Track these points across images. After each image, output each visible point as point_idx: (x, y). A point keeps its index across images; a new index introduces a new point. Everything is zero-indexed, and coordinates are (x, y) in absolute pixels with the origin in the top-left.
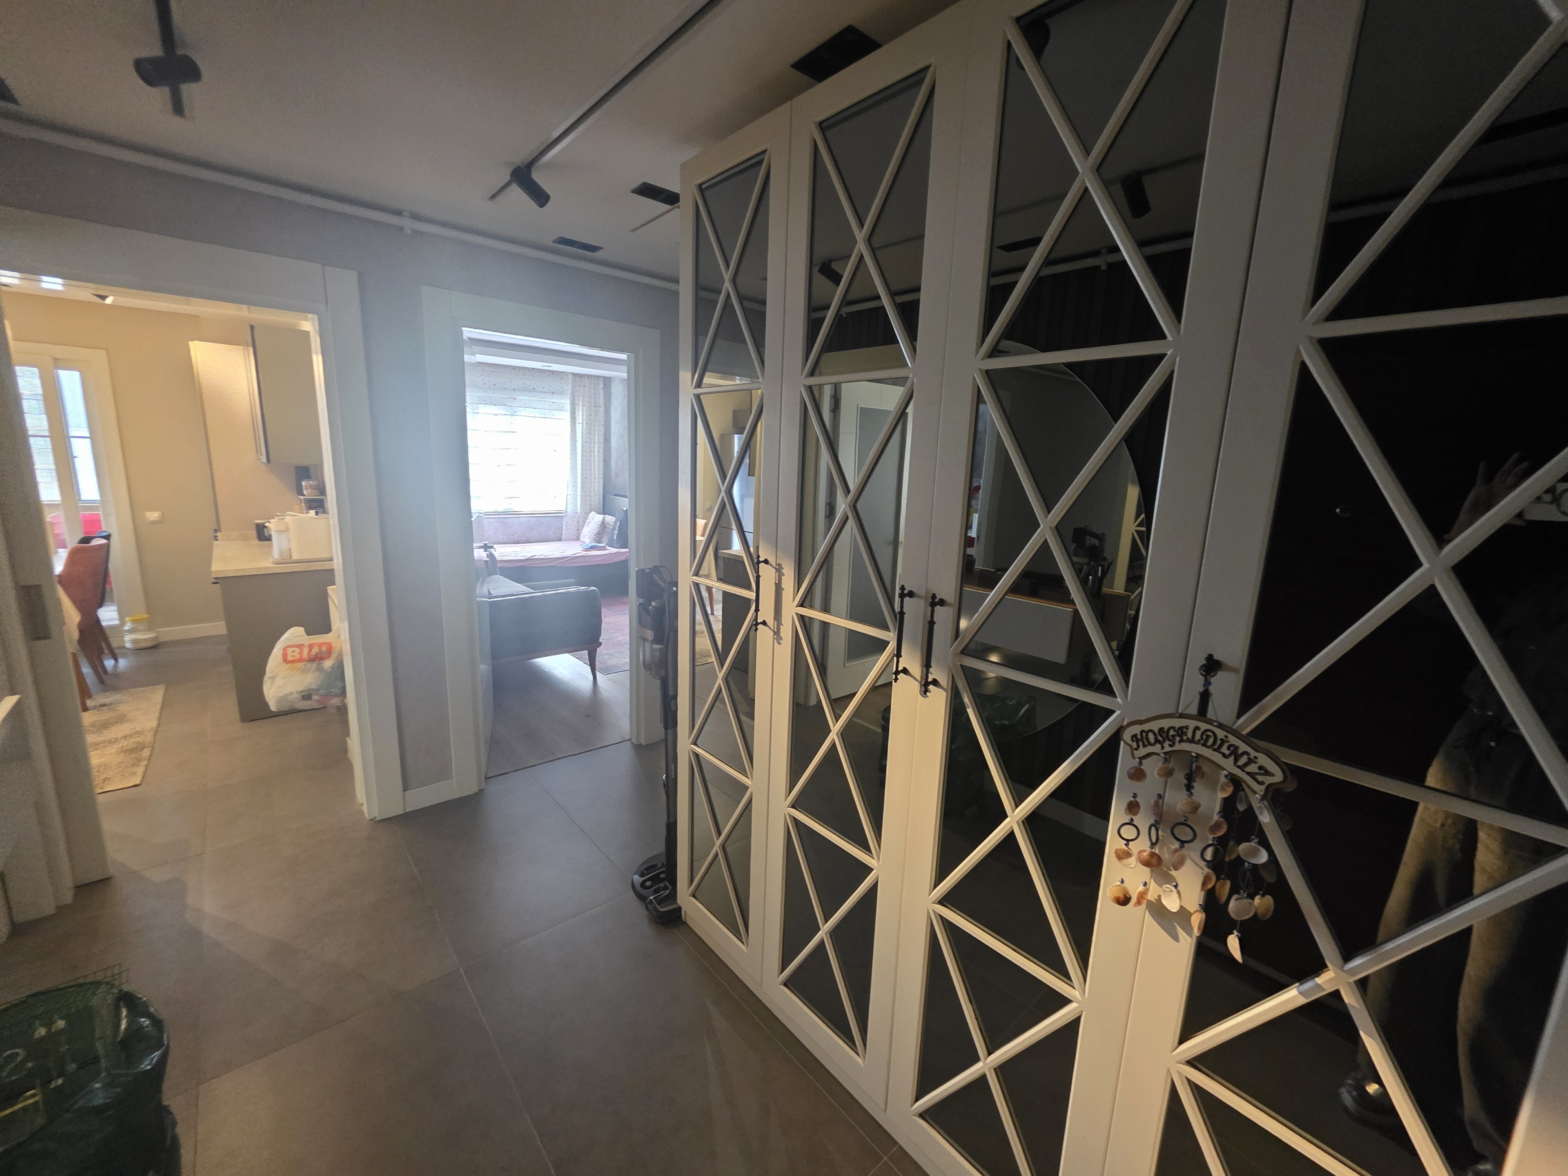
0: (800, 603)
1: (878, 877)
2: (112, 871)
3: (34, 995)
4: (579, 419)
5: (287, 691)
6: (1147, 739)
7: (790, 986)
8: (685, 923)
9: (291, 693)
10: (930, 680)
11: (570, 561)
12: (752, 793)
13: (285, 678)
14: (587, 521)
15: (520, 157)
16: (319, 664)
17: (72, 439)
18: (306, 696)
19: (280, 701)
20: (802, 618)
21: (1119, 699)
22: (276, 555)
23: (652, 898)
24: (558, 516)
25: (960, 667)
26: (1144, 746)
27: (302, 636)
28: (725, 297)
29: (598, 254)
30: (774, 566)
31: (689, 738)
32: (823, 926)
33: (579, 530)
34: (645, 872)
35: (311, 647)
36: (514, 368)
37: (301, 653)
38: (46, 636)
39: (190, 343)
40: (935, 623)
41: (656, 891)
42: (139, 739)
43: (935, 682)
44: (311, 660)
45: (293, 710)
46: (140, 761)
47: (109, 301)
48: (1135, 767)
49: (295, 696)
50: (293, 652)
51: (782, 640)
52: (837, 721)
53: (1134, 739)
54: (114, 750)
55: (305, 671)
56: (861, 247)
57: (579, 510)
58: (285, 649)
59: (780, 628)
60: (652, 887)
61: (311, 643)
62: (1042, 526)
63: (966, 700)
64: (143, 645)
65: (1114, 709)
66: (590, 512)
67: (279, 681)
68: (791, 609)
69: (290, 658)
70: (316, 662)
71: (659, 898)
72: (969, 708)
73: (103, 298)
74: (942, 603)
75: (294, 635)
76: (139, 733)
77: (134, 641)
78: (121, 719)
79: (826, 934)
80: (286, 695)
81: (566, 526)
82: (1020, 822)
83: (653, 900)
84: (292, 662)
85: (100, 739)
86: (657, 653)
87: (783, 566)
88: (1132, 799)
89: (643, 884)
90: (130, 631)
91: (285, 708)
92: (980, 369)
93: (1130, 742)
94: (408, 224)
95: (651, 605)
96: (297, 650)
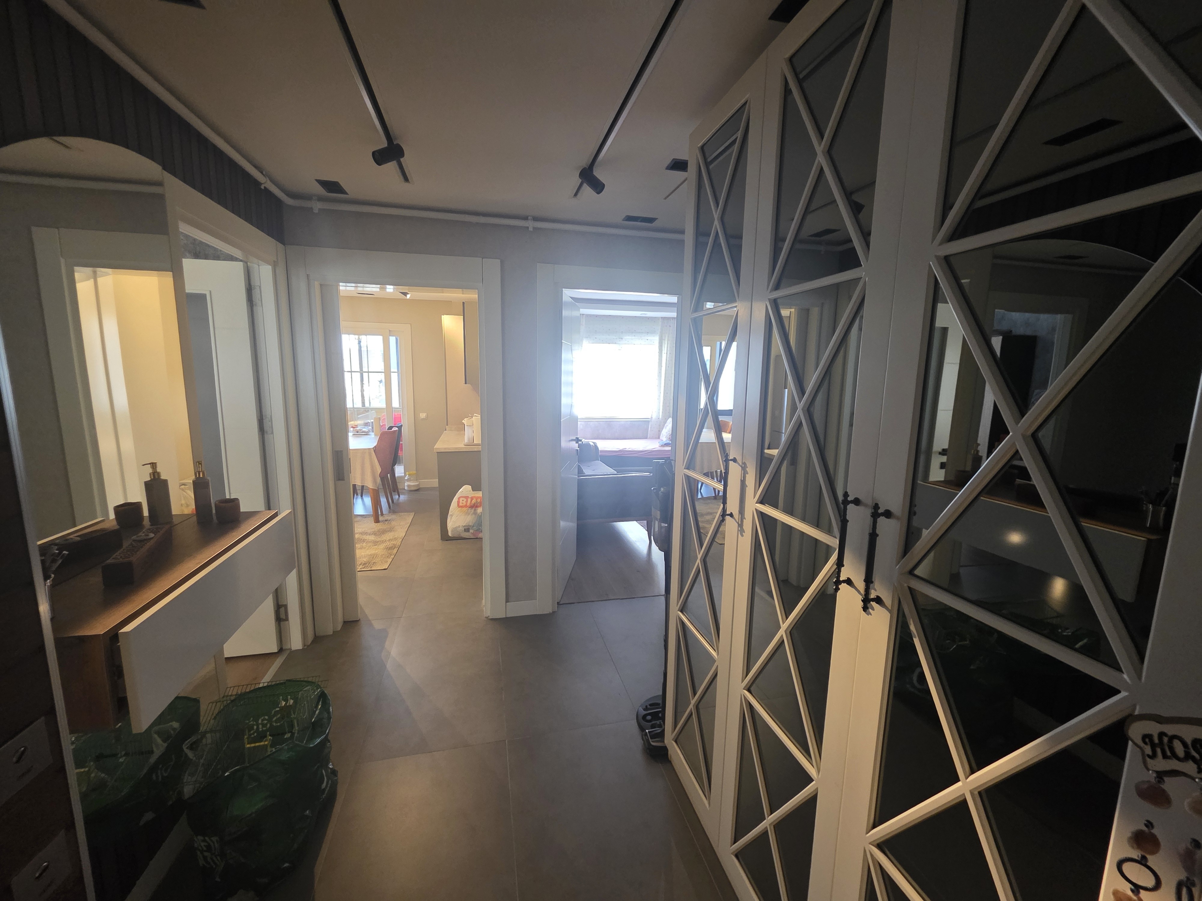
0: (761, 499)
1: (817, 789)
2: (360, 616)
3: (289, 681)
4: (665, 351)
5: (457, 525)
6: (1172, 749)
7: (741, 860)
8: (670, 762)
9: (459, 526)
10: (873, 595)
11: (650, 454)
12: (717, 666)
13: (457, 516)
14: (666, 425)
15: (584, 162)
16: (475, 510)
17: (392, 373)
18: (467, 530)
19: (454, 530)
20: (762, 516)
21: (1125, 676)
22: (466, 441)
23: (647, 731)
24: (646, 422)
25: (907, 588)
26: (1165, 756)
27: (470, 491)
28: (715, 234)
29: (654, 224)
30: (741, 464)
31: (677, 606)
32: (768, 817)
33: (660, 432)
34: (649, 707)
35: (472, 498)
36: (623, 317)
37: (467, 502)
38: (343, 479)
39: (442, 316)
40: (877, 535)
41: (653, 727)
42: (395, 542)
43: (878, 600)
44: (471, 507)
45: (459, 537)
46: (391, 555)
47: (408, 296)
48: (1148, 782)
49: (461, 528)
50: (463, 500)
51: (744, 533)
52: (787, 619)
53: (1147, 740)
54: (382, 547)
55: (467, 514)
56: (821, 159)
57: (661, 417)
58: (459, 498)
59: (743, 522)
60: (651, 722)
61: (472, 496)
62: (1011, 434)
63: (912, 628)
64: (413, 489)
65: (1118, 688)
66: (669, 418)
67: (454, 518)
68: (752, 505)
69: (461, 504)
70: (474, 509)
71: (653, 733)
72: (915, 638)
73: (405, 294)
74: (888, 514)
75: (466, 490)
76: (396, 539)
77: (408, 486)
78: (391, 530)
79: (770, 825)
80: (456, 527)
81: (651, 428)
82: (976, 793)
83: (648, 733)
84: (462, 507)
85: (379, 539)
86: (663, 530)
87: (747, 465)
88: (1145, 828)
89: (644, 717)
90: (408, 480)
91: (456, 535)
92: (936, 256)
93: (1142, 744)
94: (530, 224)
95: (660, 490)
96: (465, 500)
